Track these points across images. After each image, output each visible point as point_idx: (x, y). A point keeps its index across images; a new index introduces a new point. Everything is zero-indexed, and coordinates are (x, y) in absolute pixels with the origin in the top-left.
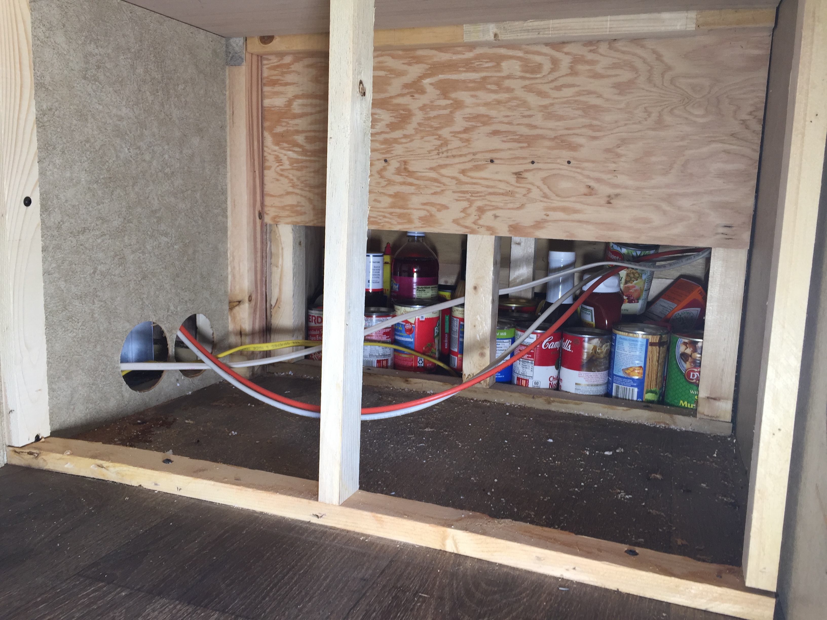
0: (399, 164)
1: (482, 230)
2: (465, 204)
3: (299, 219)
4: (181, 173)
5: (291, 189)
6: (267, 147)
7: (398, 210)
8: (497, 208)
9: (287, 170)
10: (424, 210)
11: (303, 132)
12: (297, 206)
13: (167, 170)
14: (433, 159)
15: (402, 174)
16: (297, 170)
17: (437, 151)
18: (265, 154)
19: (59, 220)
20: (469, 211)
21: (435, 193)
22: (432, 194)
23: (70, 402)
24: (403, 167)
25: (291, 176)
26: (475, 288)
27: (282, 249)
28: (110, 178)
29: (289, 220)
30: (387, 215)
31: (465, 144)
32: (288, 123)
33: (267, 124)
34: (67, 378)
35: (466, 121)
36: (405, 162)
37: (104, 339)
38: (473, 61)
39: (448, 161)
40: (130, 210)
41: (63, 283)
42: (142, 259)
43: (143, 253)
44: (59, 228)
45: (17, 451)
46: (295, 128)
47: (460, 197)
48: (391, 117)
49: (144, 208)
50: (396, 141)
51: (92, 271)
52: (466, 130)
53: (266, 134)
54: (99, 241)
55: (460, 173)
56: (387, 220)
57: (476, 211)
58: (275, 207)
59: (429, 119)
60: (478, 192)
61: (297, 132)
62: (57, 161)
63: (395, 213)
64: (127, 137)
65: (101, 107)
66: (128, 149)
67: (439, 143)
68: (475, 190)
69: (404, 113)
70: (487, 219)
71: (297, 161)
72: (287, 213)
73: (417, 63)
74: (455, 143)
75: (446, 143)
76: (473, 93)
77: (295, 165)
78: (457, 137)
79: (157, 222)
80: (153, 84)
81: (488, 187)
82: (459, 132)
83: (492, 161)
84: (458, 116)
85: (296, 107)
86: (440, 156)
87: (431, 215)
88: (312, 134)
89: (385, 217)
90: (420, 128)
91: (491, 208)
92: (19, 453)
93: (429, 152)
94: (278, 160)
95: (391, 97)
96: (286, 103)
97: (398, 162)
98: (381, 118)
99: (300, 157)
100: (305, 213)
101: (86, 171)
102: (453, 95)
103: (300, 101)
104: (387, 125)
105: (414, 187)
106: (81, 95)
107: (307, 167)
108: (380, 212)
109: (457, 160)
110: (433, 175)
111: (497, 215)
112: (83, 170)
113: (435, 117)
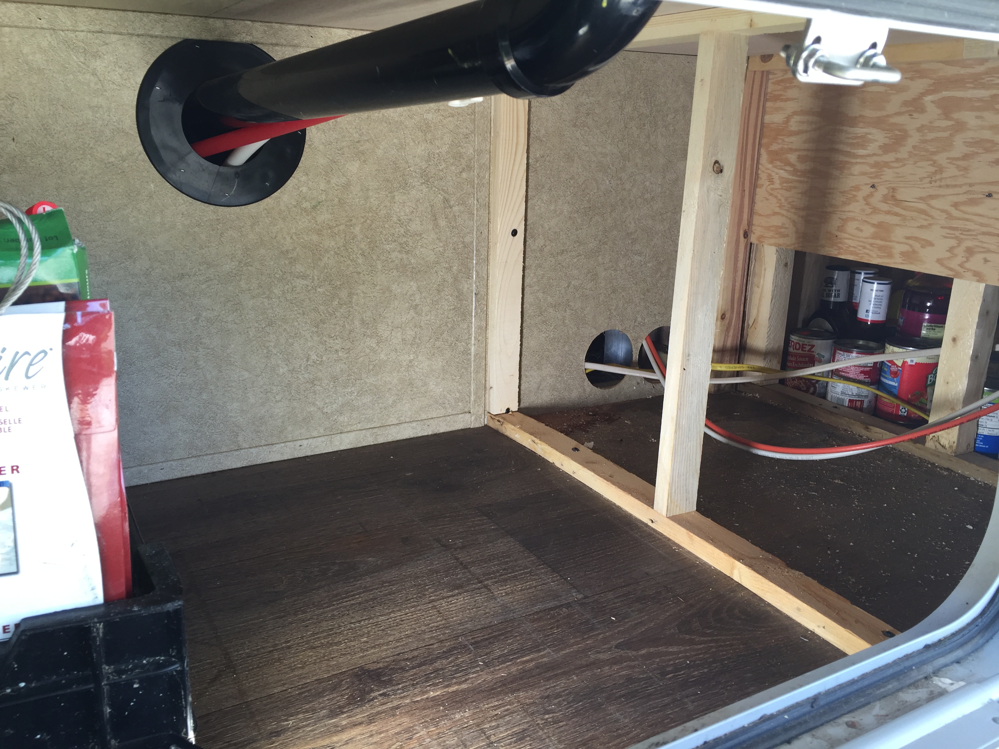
0: (887, 190)
1: (969, 274)
2: (953, 242)
3: (781, 241)
4: (662, 197)
5: (777, 210)
6: (762, 164)
7: (879, 242)
8: (989, 251)
9: (776, 189)
10: (907, 244)
11: (796, 150)
12: (781, 227)
13: (647, 196)
14: (924, 188)
15: (889, 202)
16: (786, 190)
17: (930, 179)
18: (760, 172)
19: (542, 245)
20: (956, 251)
21: (921, 227)
22: (918, 227)
23: (538, 388)
24: (891, 194)
25: (779, 196)
26: (954, 340)
27: (765, 269)
28: (590, 207)
29: (773, 241)
30: (868, 246)
31: (961, 173)
32: (784, 141)
33: (764, 141)
34: (538, 369)
35: (967, 146)
36: (894, 189)
37: (572, 341)
38: (983, 76)
39: (941, 192)
40: (606, 234)
41: (541, 294)
42: (613, 275)
43: (615, 270)
44: (541, 250)
45: (493, 417)
46: (790, 146)
47: (948, 234)
48: (885, 137)
49: (620, 231)
50: (886, 164)
51: (567, 285)
52: (965, 157)
53: (763, 151)
54: (575, 260)
55: (952, 206)
56: (867, 251)
57: (964, 251)
58: (761, 226)
59: (925, 141)
60: (969, 230)
61: (791, 150)
62: (545, 198)
63: (875, 244)
64: (609, 171)
65: (587, 148)
66: (609, 181)
67: (932, 169)
68: (966, 227)
69: (900, 133)
70: (976, 262)
71: (787, 181)
72: (771, 234)
73: (920, 77)
74: (951, 171)
75: (940, 170)
76: (979, 114)
77: (785, 185)
78: (953, 164)
79: (632, 243)
80: (641, 119)
81: (982, 225)
82: (958, 159)
83: (990, 195)
84: (959, 140)
85: (794, 126)
86: (932, 185)
87: (914, 252)
88: (805, 153)
89: (864, 248)
90: (914, 152)
91: (982, 250)
92: (493, 419)
93: (921, 179)
94: (771, 180)
95: (888, 116)
96: (785, 119)
97: (887, 188)
98: (875, 138)
99: (790, 177)
100: (787, 236)
101: (568, 203)
102: (956, 116)
103: (797, 118)
104: (880, 146)
105: (899, 218)
106: (570, 140)
107: (795, 188)
108: (860, 241)
109: (951, 191)
110: (922, 206)
111: (988, 259)
112: (566, 203)
113: (932, 140)
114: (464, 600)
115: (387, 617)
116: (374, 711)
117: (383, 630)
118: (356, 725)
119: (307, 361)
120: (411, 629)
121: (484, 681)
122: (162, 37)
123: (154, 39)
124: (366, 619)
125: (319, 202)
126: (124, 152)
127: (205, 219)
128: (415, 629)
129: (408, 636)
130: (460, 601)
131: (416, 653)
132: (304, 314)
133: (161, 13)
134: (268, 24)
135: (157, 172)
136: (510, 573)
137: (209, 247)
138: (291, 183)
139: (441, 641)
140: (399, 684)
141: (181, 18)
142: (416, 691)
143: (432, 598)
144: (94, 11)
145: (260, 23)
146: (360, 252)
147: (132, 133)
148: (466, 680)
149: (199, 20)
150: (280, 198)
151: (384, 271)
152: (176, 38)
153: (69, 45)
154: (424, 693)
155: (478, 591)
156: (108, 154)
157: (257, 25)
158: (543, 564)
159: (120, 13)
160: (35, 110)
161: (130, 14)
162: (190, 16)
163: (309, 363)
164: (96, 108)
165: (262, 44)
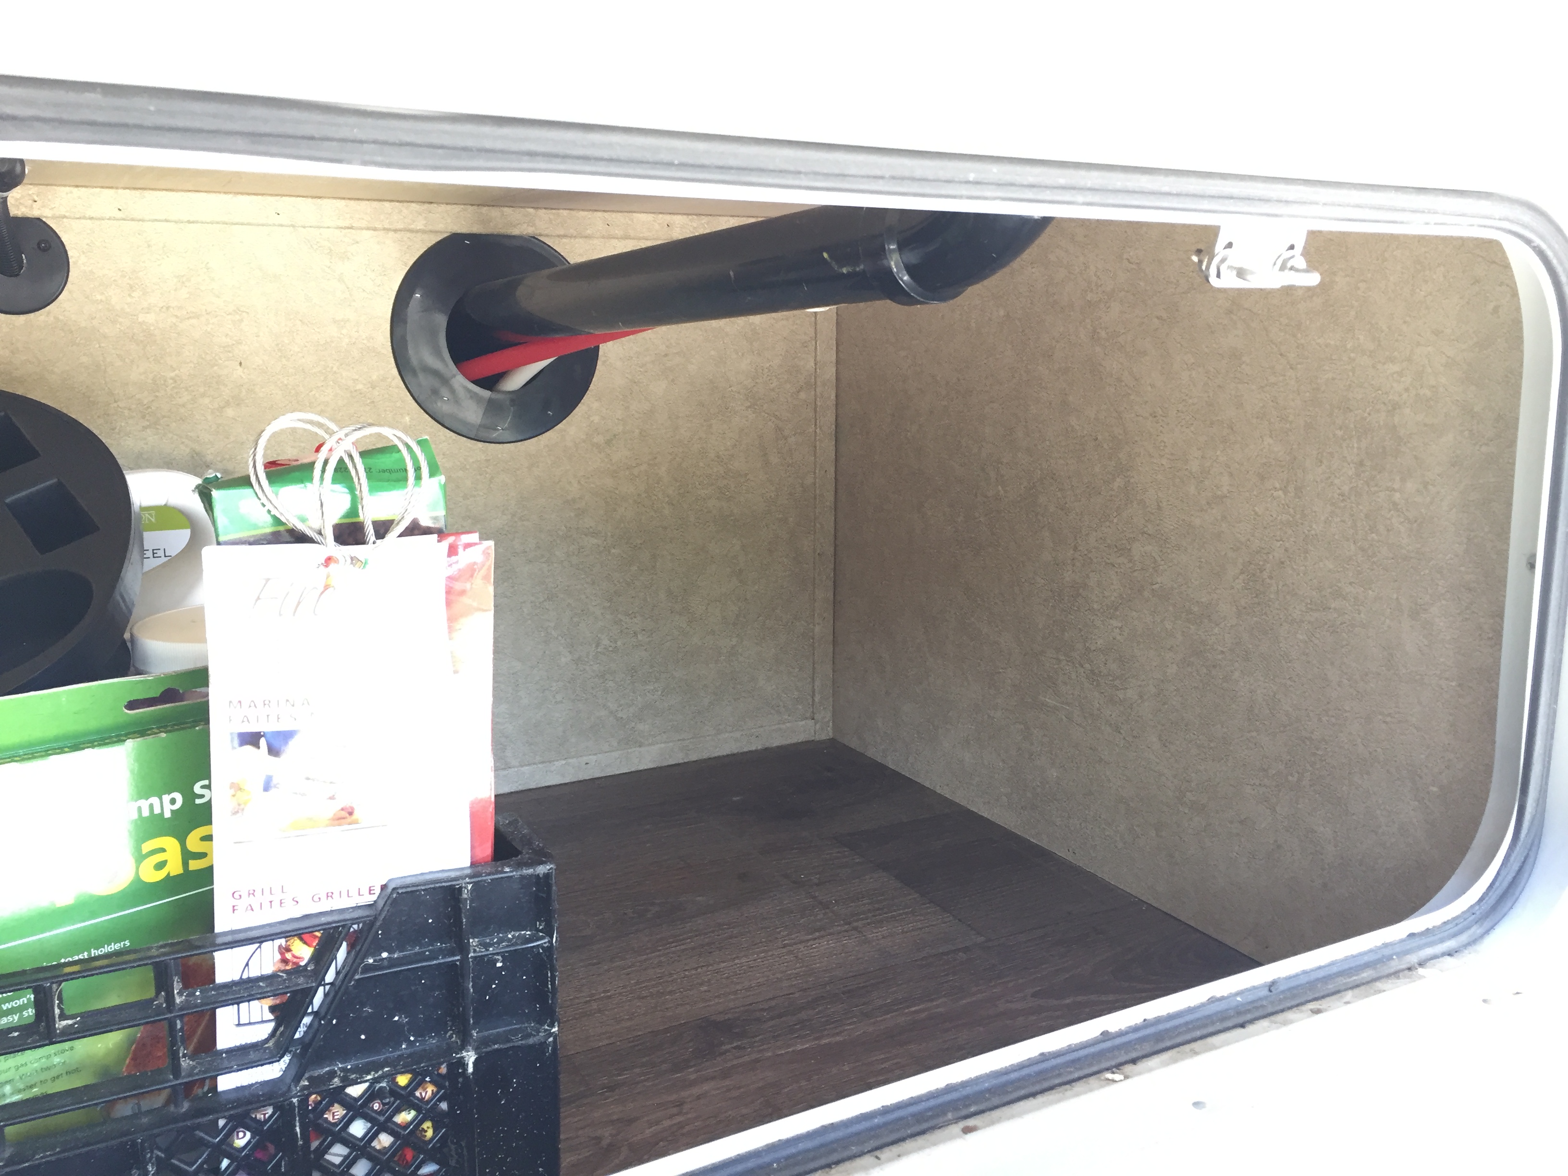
114: (828, 944)
115: (731, 963)
116: (729, 1065)
117: (727, 978)
118: (707, 1080)
119: (597, 646)
120: (763, 977)
121: (864, 1032)
122: (423, 232)
123: (414, 235)
124: (703, 966)
125: (615, 436)
126: (374, 377)
127: (471, 460)
128: (768, 977)
129: (759, 985)
130: (822, 946)
131: (773, 1003)
132: (593, 583)
133: (424, 202)
134: (554, 211)
135: (413, 401)
136: (886, 913)
137: (474, 496)
138: (580, 410)
139: (805, 990)
140: (756, 1036)
141: (449, 207)
142: (779, 1043)
143: (786, 942)
144: (343, 202)
145: (544, 210)
146: (667, 499)
147: (385, 353)
148: (841, 1032)
149: (470, 208)
150: (565, 431)
151: (697, 524)
152: (441, 232)
153: (311, 246)
154: (789, 1046)
155: (846, 934)
156: (354, 380)
157: (542, 212)
158: (929, 903)
159: (375, 204)
160: (267, 327)
161: (387, 204)
162: (460, 204)
163: (599, 650)
164: (342, 323)
165: (547, 236)
